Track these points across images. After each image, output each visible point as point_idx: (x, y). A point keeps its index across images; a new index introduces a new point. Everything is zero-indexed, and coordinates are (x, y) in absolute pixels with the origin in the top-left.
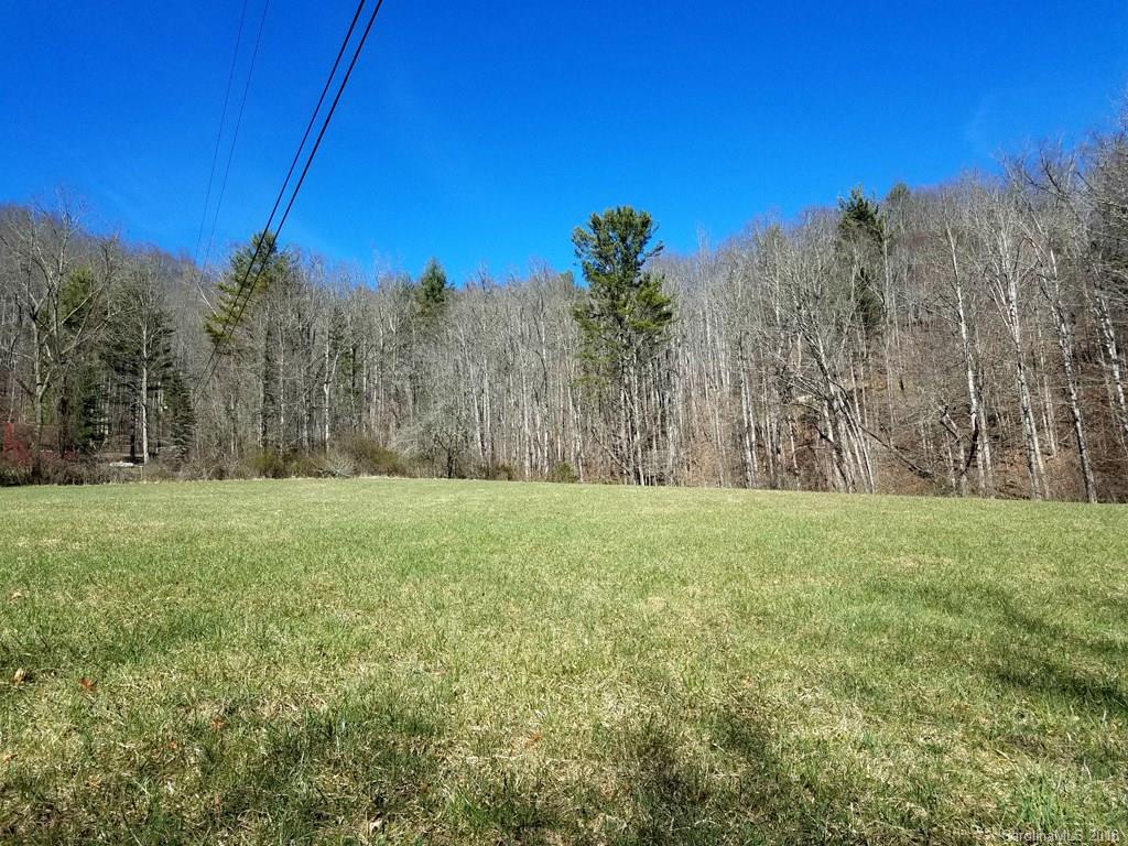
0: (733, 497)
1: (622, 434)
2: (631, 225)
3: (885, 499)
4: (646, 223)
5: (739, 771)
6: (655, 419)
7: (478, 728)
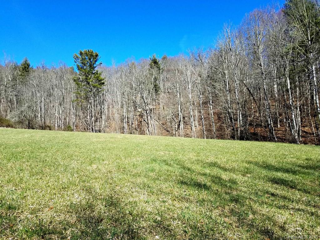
0: (120, 136)
1: (88, 117)
2: (92, 56)
3: (158, 137)
4: (97, 56)
5: (113, 212)
6: (99, 113)
7: (32, 206)
